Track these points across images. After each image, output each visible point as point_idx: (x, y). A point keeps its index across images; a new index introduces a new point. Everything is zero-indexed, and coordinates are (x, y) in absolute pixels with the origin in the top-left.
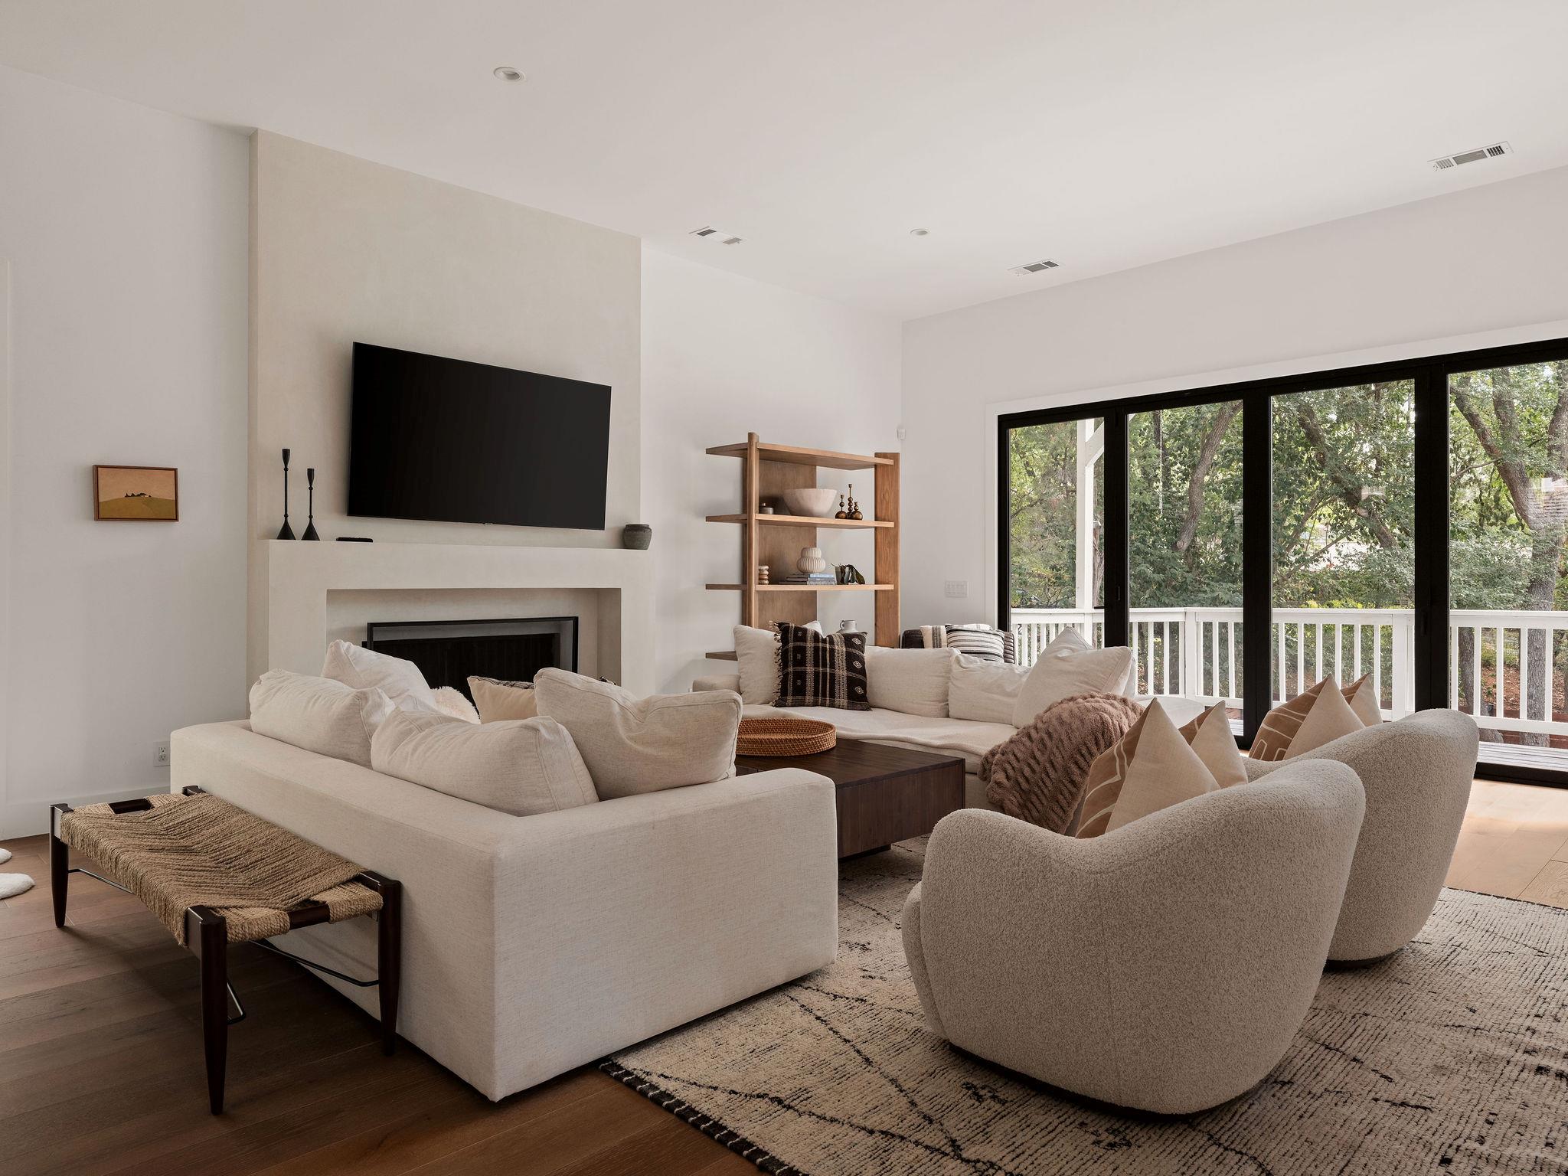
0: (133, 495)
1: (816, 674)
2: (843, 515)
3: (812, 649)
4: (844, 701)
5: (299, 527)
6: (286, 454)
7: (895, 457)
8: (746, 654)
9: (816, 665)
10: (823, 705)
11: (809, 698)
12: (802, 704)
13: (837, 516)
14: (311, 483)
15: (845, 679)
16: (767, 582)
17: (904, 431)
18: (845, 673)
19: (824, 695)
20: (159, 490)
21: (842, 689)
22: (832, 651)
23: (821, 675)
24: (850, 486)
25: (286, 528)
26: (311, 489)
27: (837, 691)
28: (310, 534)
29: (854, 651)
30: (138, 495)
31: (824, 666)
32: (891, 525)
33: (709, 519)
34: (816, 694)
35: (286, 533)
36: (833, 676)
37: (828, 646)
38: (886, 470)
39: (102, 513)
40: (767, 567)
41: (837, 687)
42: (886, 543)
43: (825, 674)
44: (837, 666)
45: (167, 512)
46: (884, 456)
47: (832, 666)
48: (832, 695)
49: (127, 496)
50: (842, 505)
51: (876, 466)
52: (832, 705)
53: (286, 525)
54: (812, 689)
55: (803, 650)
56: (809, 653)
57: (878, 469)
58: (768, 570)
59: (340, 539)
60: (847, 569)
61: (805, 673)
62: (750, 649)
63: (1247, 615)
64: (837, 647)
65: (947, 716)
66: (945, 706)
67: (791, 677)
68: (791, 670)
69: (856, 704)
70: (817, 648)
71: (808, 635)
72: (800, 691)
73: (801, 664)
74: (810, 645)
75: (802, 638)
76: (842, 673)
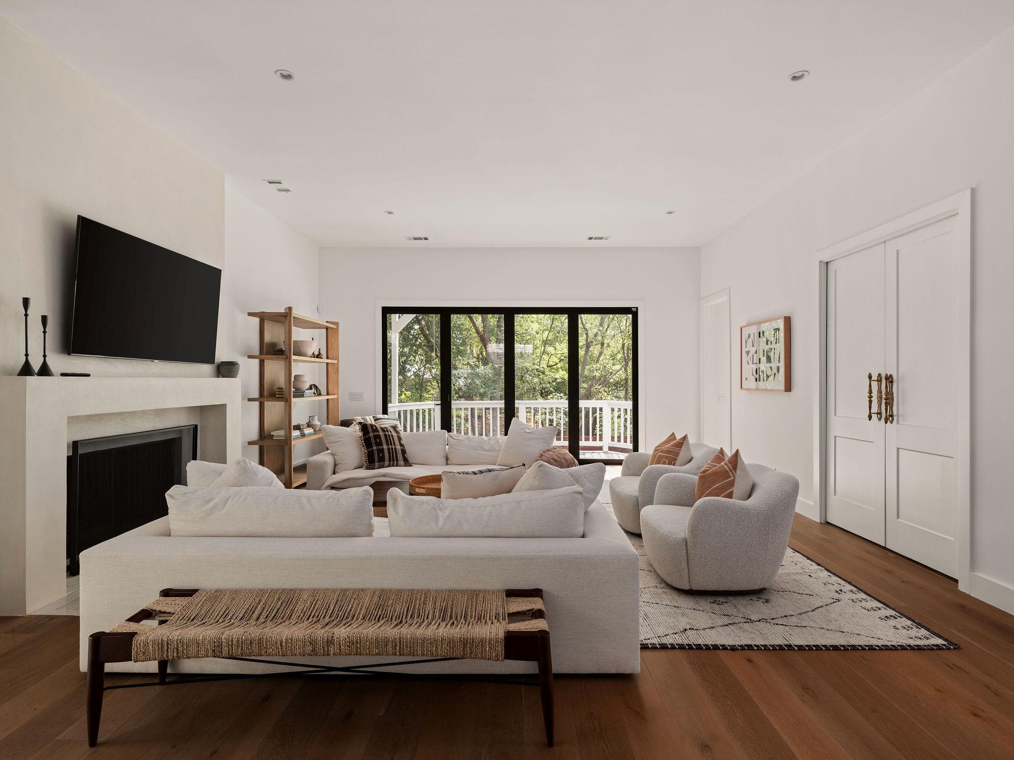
1: (389, 449)
5: (36, 366)
7: (337, 324)
8: (337, 442)
9: (388, 444)
10: (393, 466)
11: (387, 463)
12: (383, 467)
15: (401, 451)
17: (321, 308)
18: (400, 447)
19: (393, 461)
21: (400, 456)
22: (391, 435)
24: (313, 339)
25: (27, 364)
27: (398, 458)
28: (45, 371)
31: (391, 445)
32: (335, 362)
34: (390, 461)
36: (395, 449)
37: (389, 433)
38: (331, 331)
41: (398, 456)
42: (331, 371)
43: (392, 449)
46: (332, 323)
47: (395, 445)
48: (397, 460)
51: (327, 328)
52: (397, 465)
54: (388, 458)
55: (379, 437)
56: (383, 438)
57: (329, 331)
59: (63, 374)
60: (313, 387)
61: (383, 449)
62: (340, 438)
63: (506, 404)
64: (394, 434)
65: (447, 464)
66: (447, 459)
67: (376, 453)
68: (375, 448)
69: (407, 463)
70: (385, 435)
71: (379, 429)
72: (382, 459)
73: (381, 444)
74: (381, 433)
75: (376, 430)
76: (398, 447)
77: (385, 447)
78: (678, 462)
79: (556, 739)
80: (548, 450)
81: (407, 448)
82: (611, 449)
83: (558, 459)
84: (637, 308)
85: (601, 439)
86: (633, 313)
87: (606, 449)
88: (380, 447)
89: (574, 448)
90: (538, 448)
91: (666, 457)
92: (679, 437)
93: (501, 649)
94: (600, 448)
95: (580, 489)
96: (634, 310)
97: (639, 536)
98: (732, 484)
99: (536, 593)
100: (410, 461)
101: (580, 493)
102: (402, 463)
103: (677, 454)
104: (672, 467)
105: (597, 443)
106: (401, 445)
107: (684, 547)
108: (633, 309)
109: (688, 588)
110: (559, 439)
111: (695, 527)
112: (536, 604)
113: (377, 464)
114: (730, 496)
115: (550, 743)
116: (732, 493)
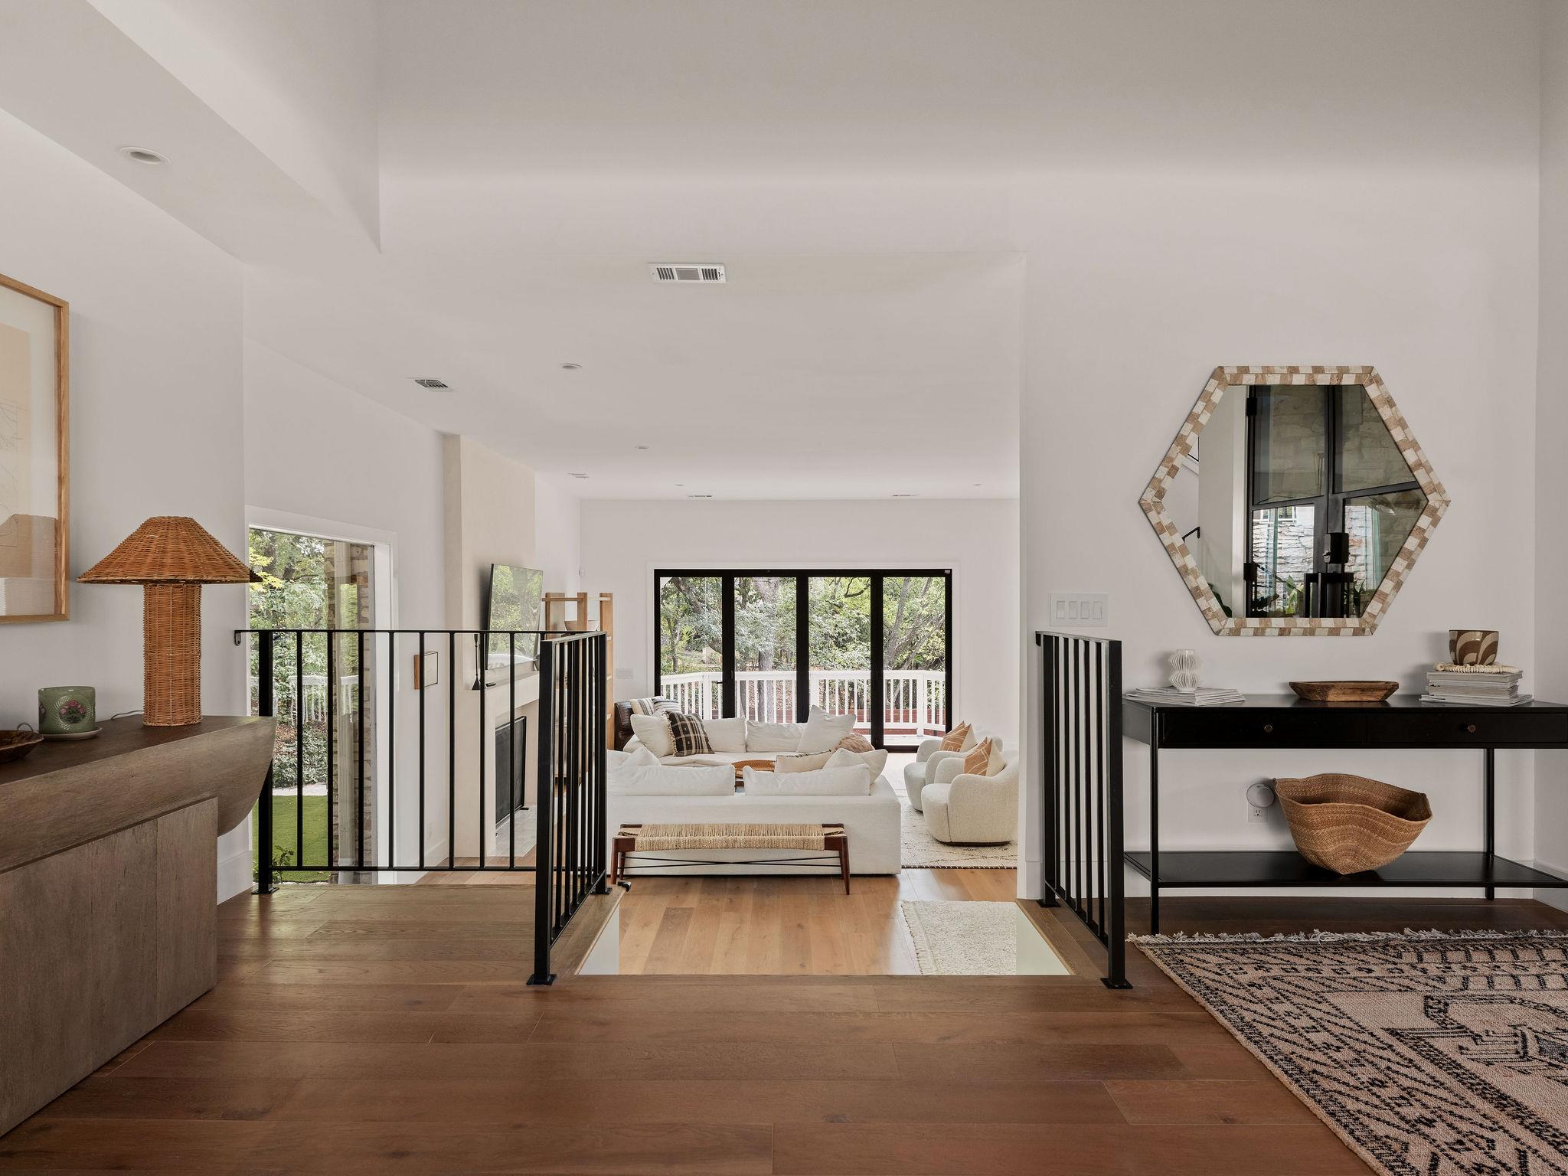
1: (695, 737)
7: (611, 596)
11: (694, 751)
12: (691, 754)
17: (583, 571)
19: (700, 748)
31: (696, 733)
34: (696, 748)
38: (605, 604)
43: (697, 737)
46: (605, 595)
48: (703, 749)
51: (601, 602)
54: (694, 746)
55: (685, 725)
56: (689, 727)
57: (603, 604)
64: (698, 722)
65: (747, 752)
66: (746, 746)
67: (684, 740)
68: (683, 736)
69: (711, 751)
70: (691, 724)
71: (685, 717)
72: (689, 747)
73: (688, 732)
74: (688, 722)
75: (682, 719)
76: (703, 735)
77: (692, 735)
78: (961, 749)
79: (850, 892)
80: (847, 738)
81: (708, 736)
82: (927, 732)
83: (856, 746)
84: (951, 570)
85: (914, 720)
86: (947, 575)
87: (920, 732)
88: (688, 736)
89: (877, 733)
90: (837, 735)
91: (952, 744)
92: (967, 725)
93: (822, 844)
94: (913, 732)
95: (868, 766)
96: (948, 572)
97: (921, 812)
98: (986, 765)
99: (841, 826)
100: (713, 749)
101: (867, 768)
102: (706, 750)
103: (962, 742)
104: (957, 753)
105: (910, 725)
106: (705, 733)
107: (945, 810)
108: (946, 571)
109: (949, 841)
110: (861, 719)
111: (953, 796)
112: (840, 829)
113: (685, 752)
114: (984, 774)
115: (848, 893)
116: (986, 771)
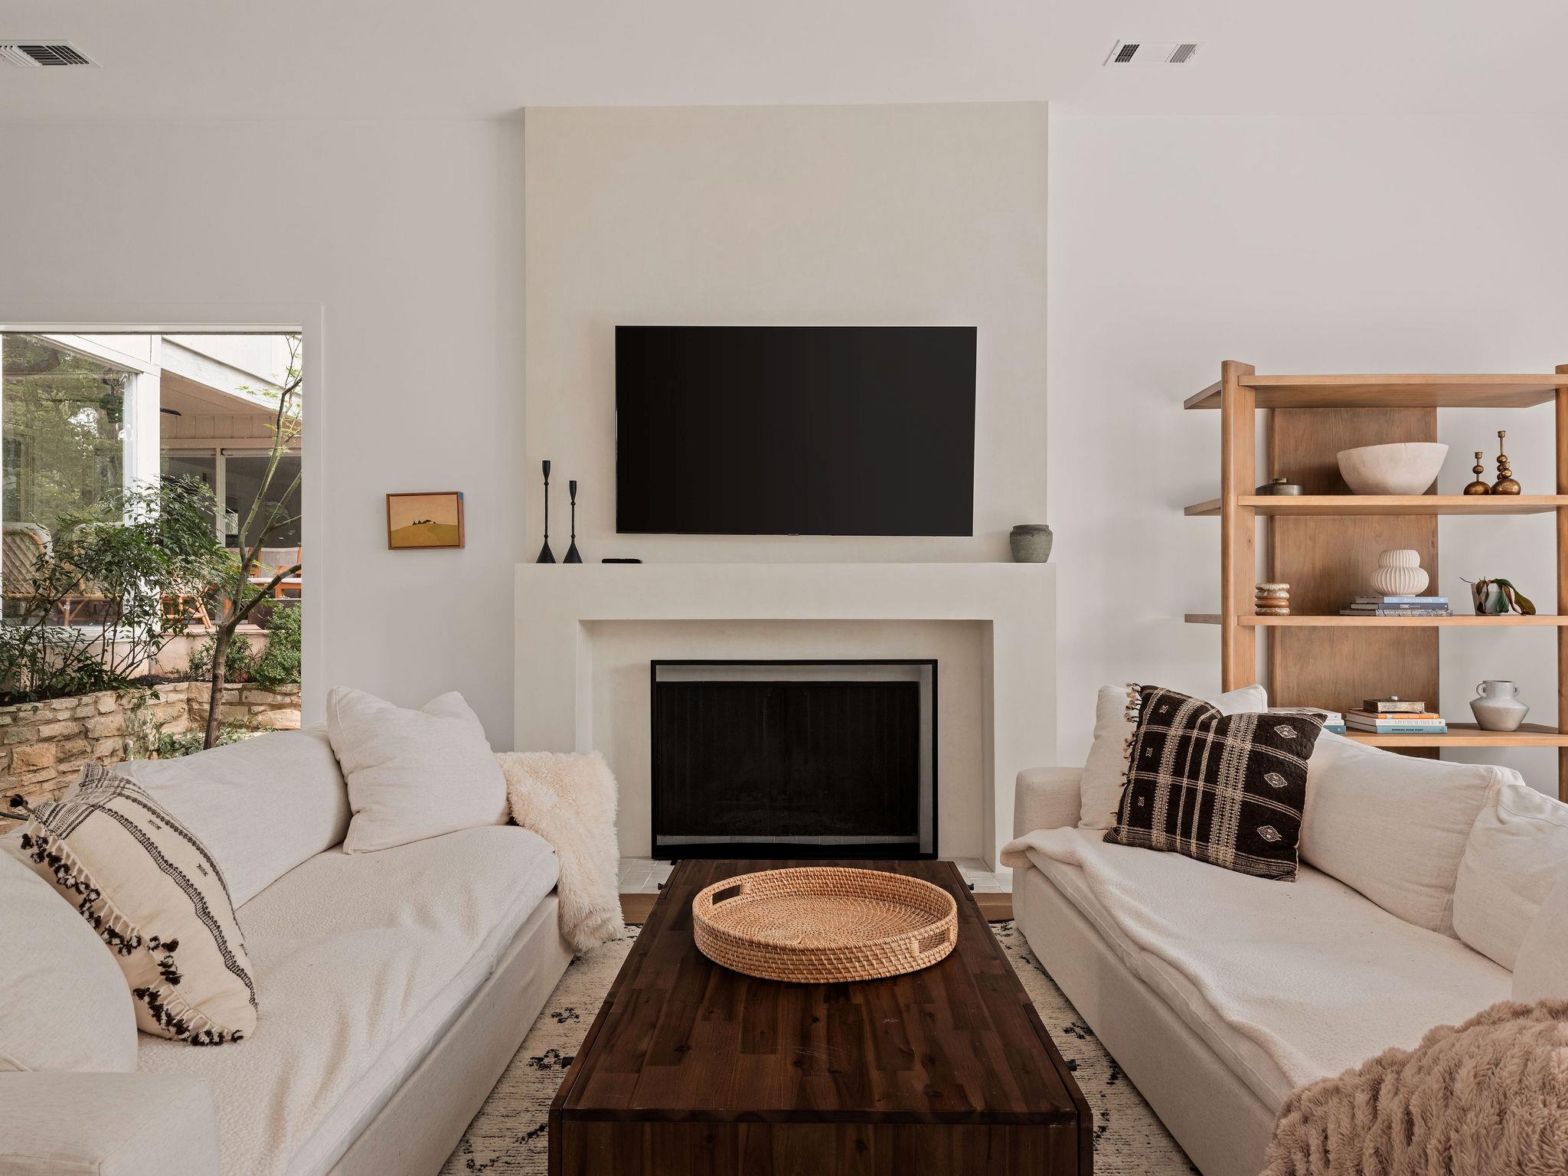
0: (420, 522)
1: (1175, 790)
2: (1480, 489)
3: (1177, 741)
4: (1228, 853)
5: (560, 549)
6: (546, 466)
9: (1178, 771)
10: (1184, 851)
11: (1158, 834)
13: (1467, 492)
14: (573, 498)
15: (1237, 807)
16: (1286, 611)
18: (1239, 795)
20: (444, 515)
21: (1226, 827)
22: (1218, 748)
23: (1184, 791)
24: (1500, 435)
25: (546, 550)
26: (573, 504)
27: (1214, 828)
28: (573, 556)
29: (1271, 751)
30: (424, 522)
33: (1189, 511)
35: (546, 556)
36: (1209, 798)
37: (1211, 737)
39: (396, 543)
40: (1286, 586)
41: (1215, 820)
44: (1221, 779)
45: (453, 540)
47: (1212, 777)
49: (414, 524)
50: (1477, 471)
51: (1558, 392)
52: (1203, 858)
53: (546, 548)
55: (1160, 740)
58: (1288, 591)
59: (605, 561)
60: (1493, 589)
61: (1153, 784)
